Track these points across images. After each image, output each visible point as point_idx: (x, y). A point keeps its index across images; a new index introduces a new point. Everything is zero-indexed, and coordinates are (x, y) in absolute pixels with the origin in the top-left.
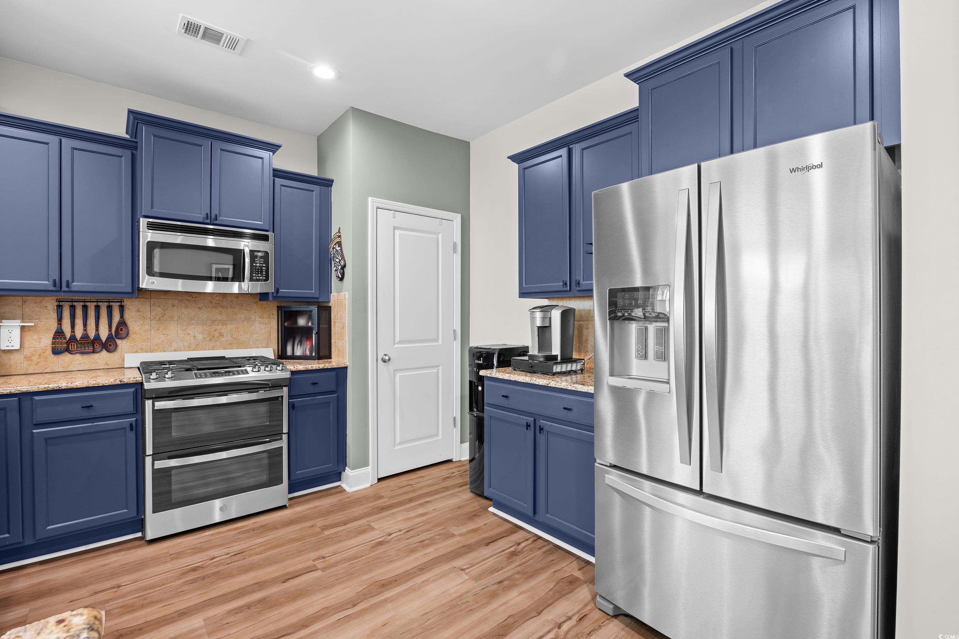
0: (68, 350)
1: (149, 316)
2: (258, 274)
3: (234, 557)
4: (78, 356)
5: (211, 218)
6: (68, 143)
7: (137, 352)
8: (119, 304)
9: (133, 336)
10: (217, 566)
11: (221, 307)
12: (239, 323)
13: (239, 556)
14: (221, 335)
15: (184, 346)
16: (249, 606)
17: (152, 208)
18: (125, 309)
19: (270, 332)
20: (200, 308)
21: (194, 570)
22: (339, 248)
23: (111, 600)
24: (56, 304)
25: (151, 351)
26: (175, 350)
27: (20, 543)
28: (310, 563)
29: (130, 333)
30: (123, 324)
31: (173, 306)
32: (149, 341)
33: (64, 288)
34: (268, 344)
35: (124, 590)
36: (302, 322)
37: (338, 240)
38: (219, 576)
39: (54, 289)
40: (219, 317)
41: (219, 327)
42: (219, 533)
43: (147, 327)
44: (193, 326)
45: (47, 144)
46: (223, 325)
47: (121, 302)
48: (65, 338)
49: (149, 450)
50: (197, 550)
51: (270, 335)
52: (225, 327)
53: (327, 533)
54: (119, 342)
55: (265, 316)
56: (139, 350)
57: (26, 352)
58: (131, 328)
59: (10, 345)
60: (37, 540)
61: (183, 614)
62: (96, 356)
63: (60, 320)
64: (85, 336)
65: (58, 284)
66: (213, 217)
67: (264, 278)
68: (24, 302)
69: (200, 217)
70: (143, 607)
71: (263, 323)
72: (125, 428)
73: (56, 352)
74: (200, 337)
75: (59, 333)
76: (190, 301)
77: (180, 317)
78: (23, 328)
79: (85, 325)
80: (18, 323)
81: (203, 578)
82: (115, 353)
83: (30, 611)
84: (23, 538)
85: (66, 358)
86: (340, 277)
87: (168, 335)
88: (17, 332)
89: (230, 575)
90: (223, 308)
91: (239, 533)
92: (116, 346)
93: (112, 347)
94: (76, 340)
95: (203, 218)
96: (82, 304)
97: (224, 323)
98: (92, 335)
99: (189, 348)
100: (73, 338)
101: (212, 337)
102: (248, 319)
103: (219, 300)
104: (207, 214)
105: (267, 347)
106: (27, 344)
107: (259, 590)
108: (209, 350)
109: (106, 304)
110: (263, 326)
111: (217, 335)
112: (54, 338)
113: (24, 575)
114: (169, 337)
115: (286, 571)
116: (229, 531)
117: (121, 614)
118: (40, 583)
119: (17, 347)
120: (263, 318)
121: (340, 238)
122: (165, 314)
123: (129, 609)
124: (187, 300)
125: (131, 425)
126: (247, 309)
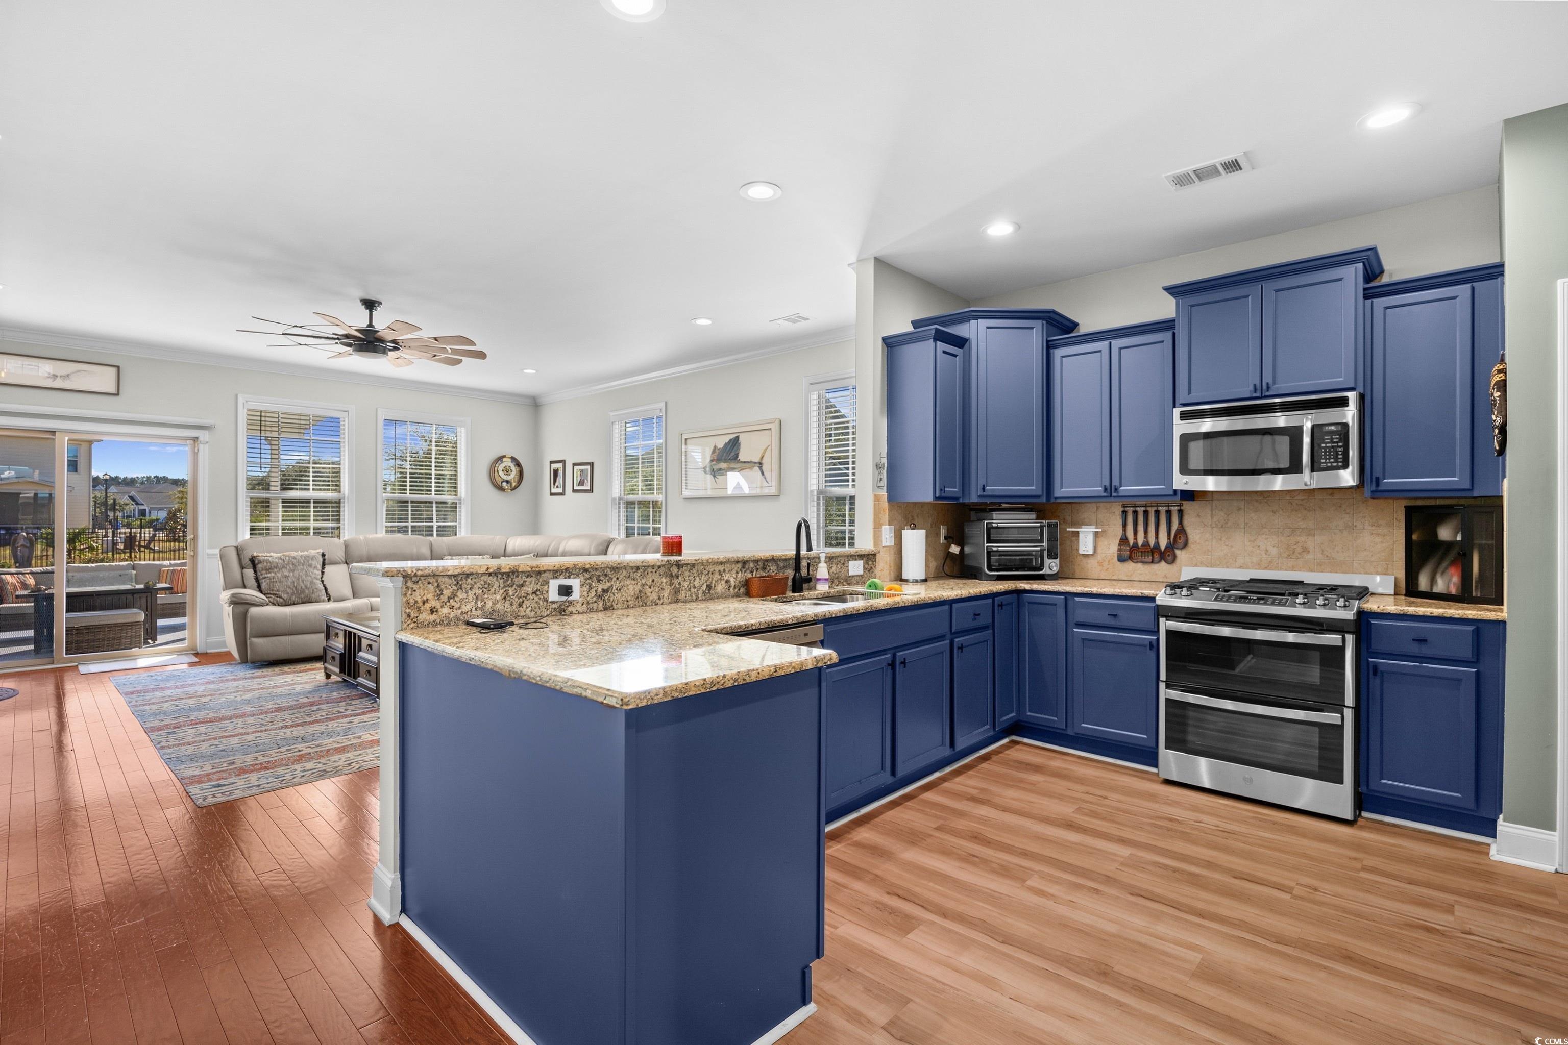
0: (1130, 558)
1: (1210, 522)
2: (1329, 459)
3: (1218, 832)
4: (1140, 565)
5: (1262, 390)
6: (1117, 343)
7: (1196, 566)
8: (1178, 508)
9: (1192, 546)
10: (1193, 829)
11: (1305, 509)
12: (1335, 534)
13: (1226, 834)
14: (1306, 550)
15: (1252, 563)
16: (1175, 870)
17: (1190, 392)
18: (1184, 514)
19: (1392, 549)
20: (1274, 512)
21: (1171, 820)
22: (1499, 394)
23: (1091, 803)
24: (1122, 509)
25: (1212, 566)
26: (1241, 567)
27: (1063, 729)
28: (1293, 884)
29: (1191, 541)
30: (1182, 531)
31: (1239, 509)
32: (1210, 553)
33: (1114, 494)
34: (1387, 569)
35: (1106, 802)
36: (1445, 533)
37: (1498, 379)
38: (1185, 837)
39: (1105, 494)
40: (1302, 524)
41: (1303, 538)
42: (1233, 807)
43: (1208, 536)
44: (1264, 536)
45: (1100, 351)
46: (1308, 535)
47: (1180, 506)
48: (1129, 544)
49: (1163, 676)
50: (1195, 809)
51: (1392, 554)
52: (1310, 538)
53: (1363, 875)
54: (1178, 552)
55: (1381, 522)
56: (1199, 564)
57: (1099, 557)
58: (1190, 537)
59: (1086, 549)
60: (1076, 733)
61: (1122, 841)
62: (1155, 567)
63: (1125, 526)
64: (1146, 544)
65: (1109, 490)
66: (1265, 387)
67: (1340, 464)
68: (1098, 508)
69: (1246, 391)
70: (1104, 819)
71: (1378, 535)
72: (1145, 646)
73: (1121, 559)
74: (1274, 551)
75: (1124, 540)
76: (1260, 503)
77: (1247, 523)
78: (1096, 534)
79: (1146, 532)
80: (1093, 529)
81: (1169, 830)
82: (1174, 565)
83: (1045, 781)
84: (1066, 726)
85: (1130, 566)
86: (1497, 448)
87: (1232, 547)
88: (1090, 538)
89: (1195, 842)
90: (1309, 511)
91: (1254, 818)
92: (1175, 557)
93: (1170, 558)
94: (1139, 548)
95: (1250, 391)
96: (1143, 509)
97: (1310, 533)
98: (1152, 542)
99: (1259, 566)
100: (1136, 544)
101: (1291, 552)
102: (1351, 528)
103: (1302, 500)
104: (1255, 385)
105: (1385, 574)
106: (1099, 550)
107: (1203, 867)
108: (1286, 570)
109: (1165, 508)
110: (1378, 539)
111: (1299, 549)
112: (1120, 545)
113: (1063, 759)
114: (1233, 549)
115: (1253, 873)
116: (1246, 810)
117: (1086, 815)
118: (1066, 769)
119: (1091, 552)
120: (1379, 526)
121: (1501, 375)
122: (1229, 520)
123: (1094, 815)
124: (1257, 501)
125: (1151, 643)
126: (1348, 511)
